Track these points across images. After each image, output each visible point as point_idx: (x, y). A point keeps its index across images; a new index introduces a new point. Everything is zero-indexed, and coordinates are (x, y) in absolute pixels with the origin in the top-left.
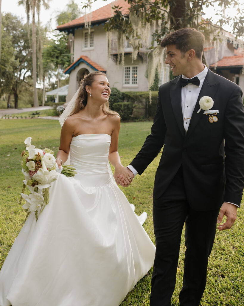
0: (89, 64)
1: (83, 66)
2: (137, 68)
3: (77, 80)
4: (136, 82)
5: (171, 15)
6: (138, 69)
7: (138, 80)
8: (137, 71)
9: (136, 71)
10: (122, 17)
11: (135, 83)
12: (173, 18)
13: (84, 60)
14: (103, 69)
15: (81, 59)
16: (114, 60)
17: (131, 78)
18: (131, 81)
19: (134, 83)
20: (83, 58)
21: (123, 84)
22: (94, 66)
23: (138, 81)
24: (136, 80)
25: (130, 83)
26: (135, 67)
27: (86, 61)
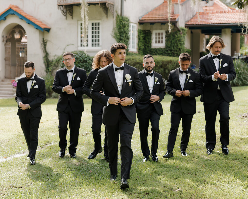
0: (23, 18)
1: (13, 20)
2: (99, 24)
3: (3, 41)
4: (98, 44)
6: (100, 26)
7: (100, 41)
8: (99, 28)
9: (97, 28)
11: (97, 45)
13: (15, 12)
14: (45, 25)
15: (10, 9)
16: (64, 12)
17: (90, 39)
18: (90, 43)
19: (96, 44)
20: (14, 9)
21: (78, 46)
22: (33, 20)
23: (100, 43)
24: (98, 41)
25: (89, 45)
26: (96, 24)
27: (19, 13)
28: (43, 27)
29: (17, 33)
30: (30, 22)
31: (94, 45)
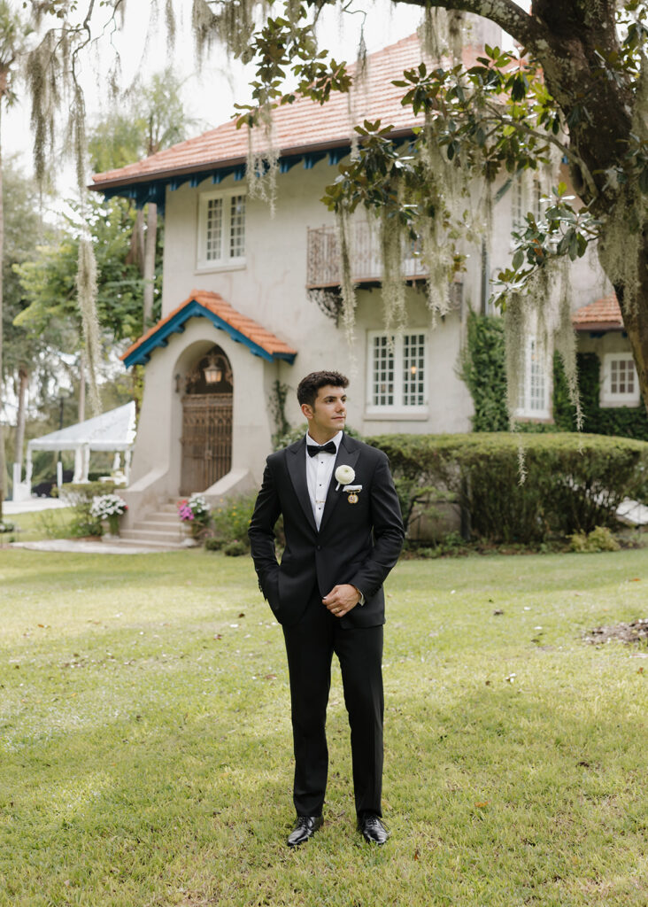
0: (224, 326)
1: (201, 333)
2: (422, 339)
3: (177, 390)
4: (421, 398)
5: (575, 154)
6: (426, 346)
7: (426, 388)
8: (421, 349)
9: (417, 352)
10: (394, 165)
11: (417, 401)
12: (584, 168)
13: (205, 309)
14: (284, 344)
15: (193, 303)
16: (329, 308)
17: (398, 382)
18: (398, 394)
19: (413, 398)
20: (203, 301)
21: (366, 405)
22: (247, 331)
23: (426, 394)
24: (421, 389)
25: (395, 400)
26: (414, 338)
27: (215, 312)
28: (271, 348)
29: (212, 366)
30: (240, 338)
31: (409, 401)
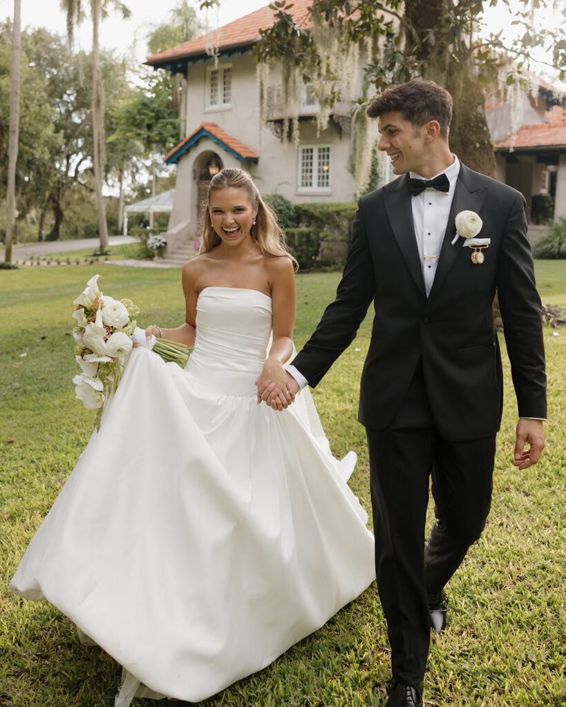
0: (219, 142)
1: (206, 146)
2: (328, 149)
3: (195, 178)
4: (327, 183)
5: (409, 23)
6: (331, 154)
7: (330, 177)
8: (328, 156)
9: (326, 157)
10: (293, 28)
11: (325, 184)
12: (414, 31)
13: (209, 132)
14: (251, 152)
15: (202, 129)
16: (277, 132)
17: (315, 174)
18: (315, 180)
19: (323, 183)
20: (207, 128)
21: (297, 187)
22: (231, 145)
23: (330, 181)
24: (328, 177)
25: (313, 184)
26: (324, 149)
27: (214, 134)
28: (245, 155)
29: (213, 165)
30: (229, 149)
31: (321, 184)
